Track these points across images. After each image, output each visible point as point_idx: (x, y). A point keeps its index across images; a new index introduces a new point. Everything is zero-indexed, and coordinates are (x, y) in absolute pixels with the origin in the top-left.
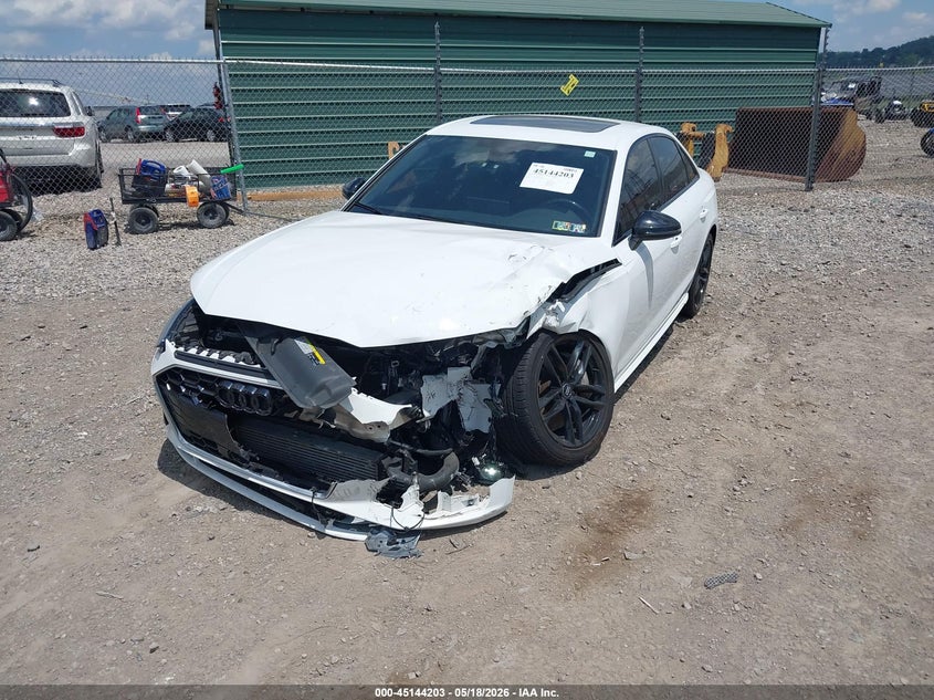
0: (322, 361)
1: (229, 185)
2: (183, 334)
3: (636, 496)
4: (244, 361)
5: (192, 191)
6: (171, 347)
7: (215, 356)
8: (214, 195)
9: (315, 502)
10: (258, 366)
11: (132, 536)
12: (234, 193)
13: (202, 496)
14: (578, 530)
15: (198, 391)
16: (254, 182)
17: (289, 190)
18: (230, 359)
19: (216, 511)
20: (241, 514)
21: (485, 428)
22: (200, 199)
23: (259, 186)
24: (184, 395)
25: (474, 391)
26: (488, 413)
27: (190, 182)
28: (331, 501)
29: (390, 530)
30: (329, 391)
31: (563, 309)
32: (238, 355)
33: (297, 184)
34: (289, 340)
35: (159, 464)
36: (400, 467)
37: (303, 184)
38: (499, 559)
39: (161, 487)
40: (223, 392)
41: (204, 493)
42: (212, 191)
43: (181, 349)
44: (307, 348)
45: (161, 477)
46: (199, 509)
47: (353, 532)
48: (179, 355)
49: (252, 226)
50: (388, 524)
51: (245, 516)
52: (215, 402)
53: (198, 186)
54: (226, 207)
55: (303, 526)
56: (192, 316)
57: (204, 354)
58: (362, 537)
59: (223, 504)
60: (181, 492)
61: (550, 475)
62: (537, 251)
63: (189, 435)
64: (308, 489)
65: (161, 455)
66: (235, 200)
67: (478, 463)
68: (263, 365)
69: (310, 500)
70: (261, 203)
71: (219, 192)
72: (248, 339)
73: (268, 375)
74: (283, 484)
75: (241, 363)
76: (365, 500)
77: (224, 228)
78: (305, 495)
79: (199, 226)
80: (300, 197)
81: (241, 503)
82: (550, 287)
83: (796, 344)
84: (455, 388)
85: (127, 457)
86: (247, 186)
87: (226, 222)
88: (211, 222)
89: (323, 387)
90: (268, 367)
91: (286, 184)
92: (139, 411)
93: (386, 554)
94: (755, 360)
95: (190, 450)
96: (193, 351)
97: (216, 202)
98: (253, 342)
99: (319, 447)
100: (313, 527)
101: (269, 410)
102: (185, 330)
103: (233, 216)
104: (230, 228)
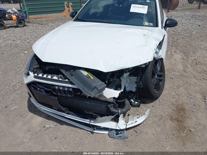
0: (92, 78)
1: (25, 15)
2: (34, 68)
3: (180, 106)
4: (60, 78)
5: (14, 17)
6: (31, 74)
7: (49, 77)
8: (21, 18)
9: (91, 123)
10: (67, 80)
11: (27, 140)
12: (26, 17)
13: (47, 120)
14: (171, 121)
15: (44, 89)
16: (31, 14)
17: (39, 16)
18: (55, 78)
19: (53, 126)
20: (62, 126)
21: (134, 90)
22: (17, 19)
23: (31, 15)
24: (39, 90)
25: (130, 79)
26: (135, 85)
27: (13, 14)
28: (97, 123)
29: (116, 130)
30: (98, 89)
31: (158, 51)
32: (58, 76)
33: (41, 14)
34: (78, 70)
35: (28, 109)
36: (113, 107)
37: (43, 14)
38: (153, 136)
39: (32, 118)
40: (54, 90)
41: (47, 119)
42: (20, 17)
43: (36, 75)
44: (85, 73)
45: (31, 114)
46: (48, 126)
47: (103, 131)
48: (35, 77)
49: (33, 26)
50: (115, 128)
51: (64, 127)
52: (52, 93)
53: (16, 15)
54: (24, 21)
55: (85, 130)
56: (36, 61)
57: (45, 76)
58: (107, 132)
59: (56, 124)
60: (39, 119)
61: (152, 102)
62: (150, 33)
63: (41, 102)
64: (87, 119)
65: (28, 105)
66: (27, 19)
67: (133, 101)
68: (69, 80)
69: (89, 123)
70: (33, 20)
71: (22, 17)
72: (61, 70)
73: (72, 83)
74: (78, 118)
75: (60, 79)
76: (108, 121)
77: (25, 27)
78: (87, 121)
79: (17, 27)
80: (43, 18)
81: (62, 123)
82: (156, 45)
83: (191, 53)
84: (126, 79)
85: (17, 107)
86: (29, 15)
87: (25, 26)
88: (21, 26)
89: (95, 87)
90: (71, 80)
91: (38, 14)
92: (16, 89)
93: (117, 139)
94: (184, 59)
95: (42, 107)
96: (40, 75)
97: (21, 20)
98: (63, 71)
99: (85, 102)
100: (89, 130)
101: (73, 95)
102: (35, 67)
103: (27, 24)
104: (27, 27)
